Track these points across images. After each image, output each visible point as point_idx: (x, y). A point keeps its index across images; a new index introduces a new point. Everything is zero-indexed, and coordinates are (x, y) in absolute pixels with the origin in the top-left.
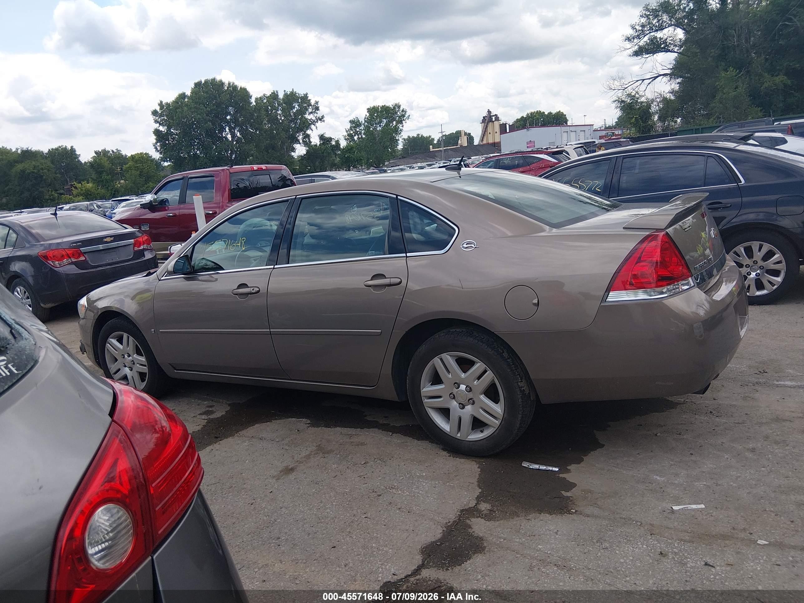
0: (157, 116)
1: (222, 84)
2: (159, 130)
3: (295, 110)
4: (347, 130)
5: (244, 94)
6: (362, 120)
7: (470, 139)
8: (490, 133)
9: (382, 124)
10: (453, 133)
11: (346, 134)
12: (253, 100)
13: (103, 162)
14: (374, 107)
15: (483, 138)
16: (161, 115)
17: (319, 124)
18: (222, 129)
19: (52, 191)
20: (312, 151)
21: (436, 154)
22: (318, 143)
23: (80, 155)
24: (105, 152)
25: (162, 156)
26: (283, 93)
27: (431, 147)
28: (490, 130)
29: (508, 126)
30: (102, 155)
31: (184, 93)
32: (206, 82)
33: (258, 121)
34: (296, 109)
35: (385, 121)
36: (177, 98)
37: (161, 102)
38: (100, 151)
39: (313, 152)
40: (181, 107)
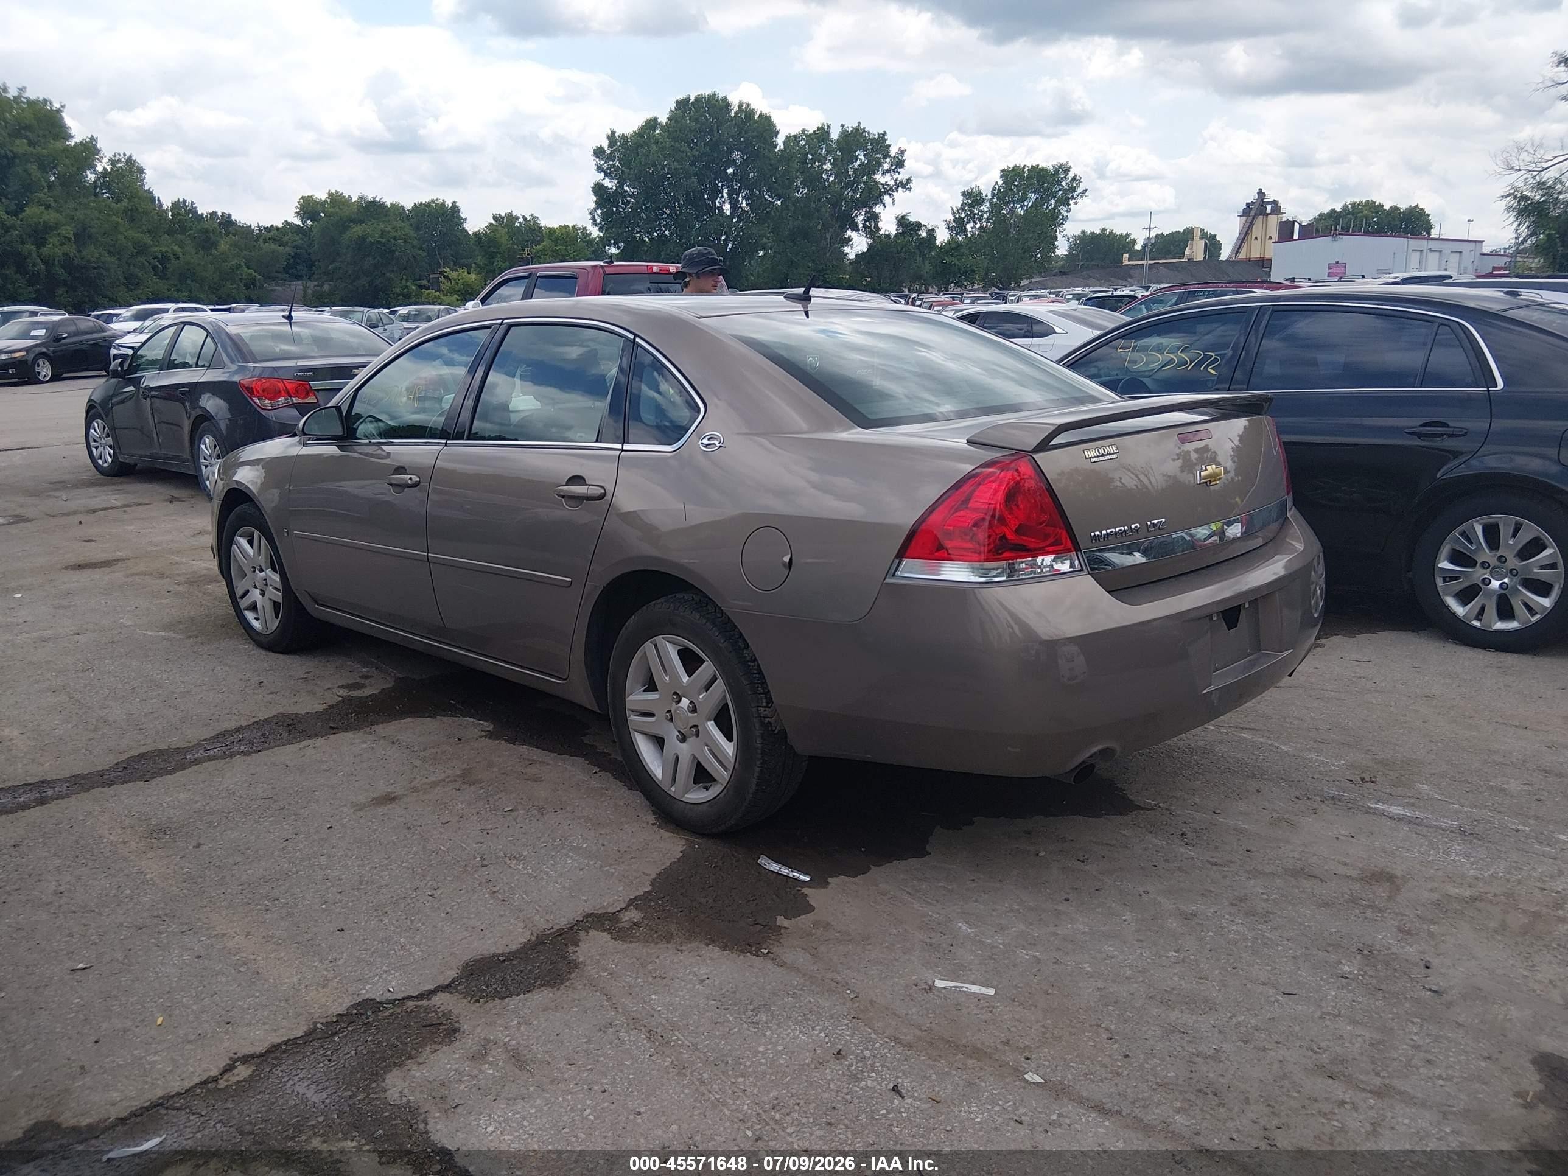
0: (602, 159)
1: (726, 104)
2: (603, 185)
3: (856, 164)
4: (955, 209)
5: (766, 127)
6: (987, 192)
7: (1213, 244)
8: (1256, 238)
9: (1026, 203)
10: (1179, 232)
11: (951, 217)
12: (780, 141)
13: (498, 235)
14: (1016, 168)
15: (1240, 247)
16: (610, 158)
17: (899, 195)
18: (716, 193)
19: (407, 280)
20: (878, 246)
21: (1132, 272)
22: (893, 233)
23: (466, 219)
24: (511, 218)
25: (601, 234)
26: (840, 130)
27: (1126, 256)
28: (1256, 231)
29: (1297, 226)
30: (505, 222)
31: (656, 119)
32: (699, 99)
33: (783, 182)
34: (858, 162)
35: (1033, 196)
36: (643, 126)
37: (613, 133)
38: (503, 215)
39: (880, 248)
40: (646, 144)
